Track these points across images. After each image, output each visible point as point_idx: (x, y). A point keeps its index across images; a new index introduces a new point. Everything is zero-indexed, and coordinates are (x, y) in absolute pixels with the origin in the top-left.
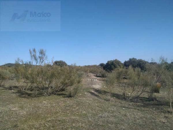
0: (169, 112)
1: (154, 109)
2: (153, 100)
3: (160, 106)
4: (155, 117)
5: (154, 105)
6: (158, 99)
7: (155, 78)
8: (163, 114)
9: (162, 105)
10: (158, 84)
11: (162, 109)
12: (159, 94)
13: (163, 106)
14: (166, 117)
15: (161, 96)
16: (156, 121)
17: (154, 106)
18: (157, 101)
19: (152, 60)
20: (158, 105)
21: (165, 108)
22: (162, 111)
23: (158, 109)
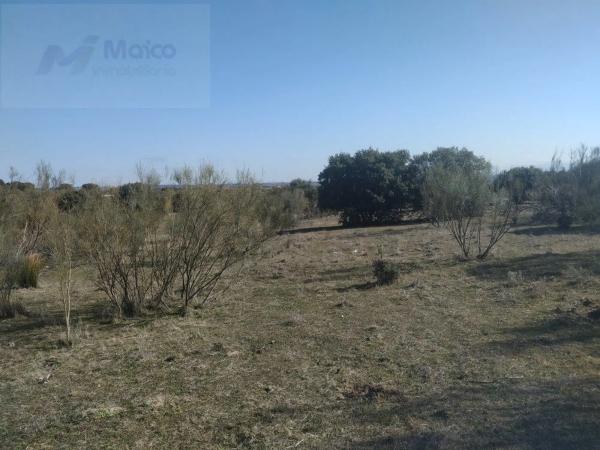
0: (61, 344)
1: (13, 344)
2: (10, 315)
3: (36, 331)
4: (12, 370)
5: (12, 331)
6: (28, 309)
7: (24, 239)
8: (40, 354)
9: (41, 325)
10: (33, 256)
11: (40, 339)
12: (37, 291)
13: (43, 330)
14: (50, 363)
15: (41, 295)
16: (13, 384)
17: (11, 334)
18: (27, 314)
19: (12, 176)
20: (29, 327)
21: (51, 335)
22: (40, 344)
23: (28, 340)
